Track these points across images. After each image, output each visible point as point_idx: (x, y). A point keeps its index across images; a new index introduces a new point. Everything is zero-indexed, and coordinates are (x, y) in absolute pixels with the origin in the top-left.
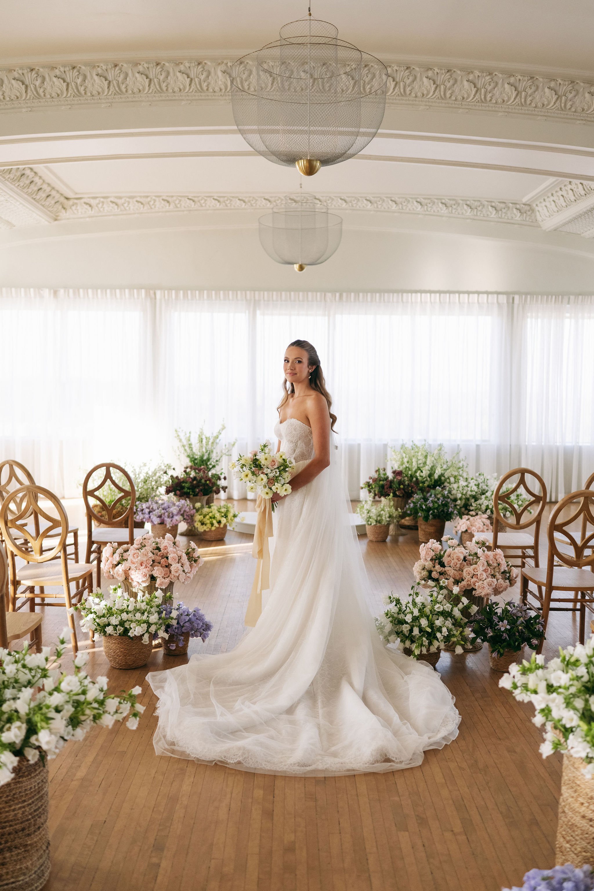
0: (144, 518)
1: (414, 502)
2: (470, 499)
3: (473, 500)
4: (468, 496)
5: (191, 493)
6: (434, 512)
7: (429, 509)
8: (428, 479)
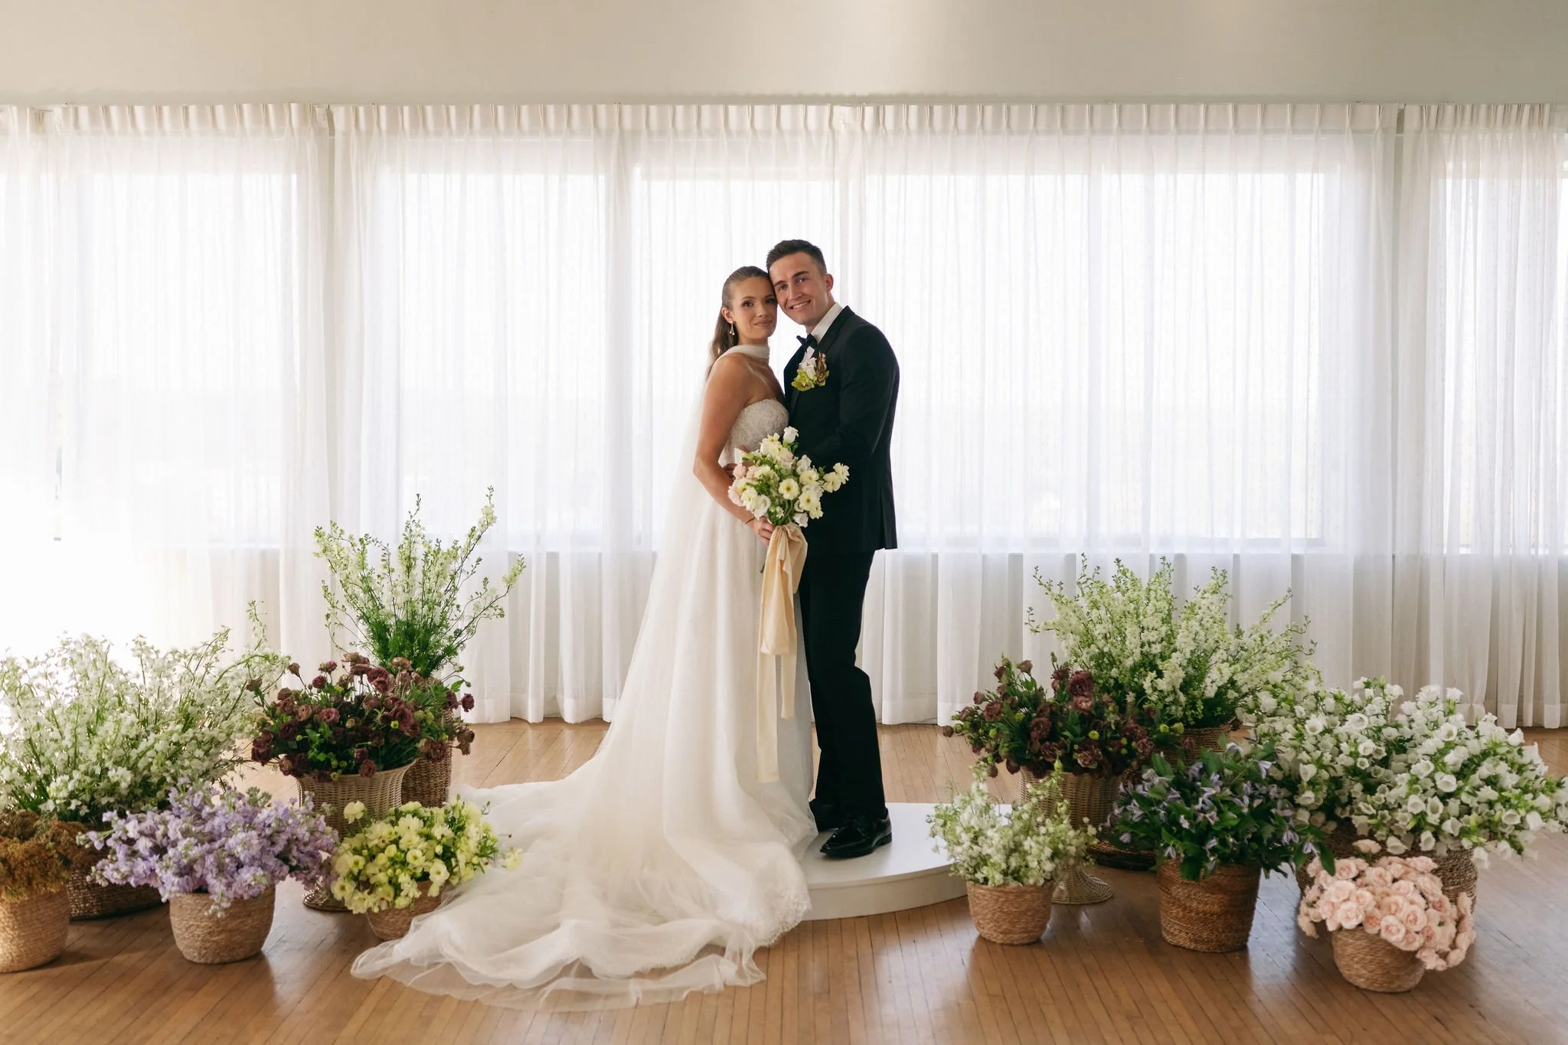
0: (132, 873)
1: (1144, 801)
2: (1347, 782)
3: (1358, 787)
4: (1340, 772)
5: (334, 763)
6: (1223, 842)
7: (1203, 833)
8: (1182, 698)
